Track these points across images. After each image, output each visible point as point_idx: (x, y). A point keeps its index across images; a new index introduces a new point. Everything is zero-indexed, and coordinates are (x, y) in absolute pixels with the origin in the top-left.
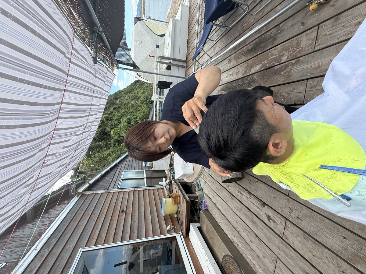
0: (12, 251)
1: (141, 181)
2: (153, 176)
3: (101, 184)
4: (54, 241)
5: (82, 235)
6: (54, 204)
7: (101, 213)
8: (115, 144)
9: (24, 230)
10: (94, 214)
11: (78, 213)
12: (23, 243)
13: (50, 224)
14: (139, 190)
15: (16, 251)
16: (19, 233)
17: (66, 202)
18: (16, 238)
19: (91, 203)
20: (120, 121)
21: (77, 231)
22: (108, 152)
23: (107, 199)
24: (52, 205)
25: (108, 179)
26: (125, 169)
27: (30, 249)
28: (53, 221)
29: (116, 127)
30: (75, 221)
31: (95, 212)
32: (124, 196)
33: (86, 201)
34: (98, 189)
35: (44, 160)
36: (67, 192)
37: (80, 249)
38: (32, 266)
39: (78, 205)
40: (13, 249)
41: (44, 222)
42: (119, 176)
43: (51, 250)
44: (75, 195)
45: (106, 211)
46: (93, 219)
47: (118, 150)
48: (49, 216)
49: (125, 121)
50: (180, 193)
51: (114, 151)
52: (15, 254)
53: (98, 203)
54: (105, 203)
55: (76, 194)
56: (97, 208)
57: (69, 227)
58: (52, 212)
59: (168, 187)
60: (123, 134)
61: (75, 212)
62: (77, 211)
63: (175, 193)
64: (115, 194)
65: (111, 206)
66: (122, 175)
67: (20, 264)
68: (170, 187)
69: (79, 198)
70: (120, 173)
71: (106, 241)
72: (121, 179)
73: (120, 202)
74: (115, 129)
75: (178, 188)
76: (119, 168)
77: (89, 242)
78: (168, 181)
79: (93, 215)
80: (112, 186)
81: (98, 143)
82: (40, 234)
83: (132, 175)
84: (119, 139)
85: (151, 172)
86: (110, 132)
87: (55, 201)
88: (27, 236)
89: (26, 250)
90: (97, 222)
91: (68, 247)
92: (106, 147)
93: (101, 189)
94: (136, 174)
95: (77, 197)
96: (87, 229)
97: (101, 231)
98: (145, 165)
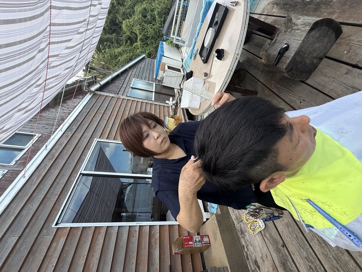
0: (44, 127)
1: (150, 94)
2: (162, 92)
3: (111, 87)
4: (75, 128)
5: (97, 129)
6: (70, 96)
7: (112, 115)
8: (126, 42)
9: (49, 113)
10: (106, 114)
11: (92, 110)
12: (50, 123)
13: (69, 114)
14: (146, 103)
15: (47, 127)
16: (45, 114)
17: (81, 97)
18: (44, 117)
19: (103, 104)
20: (134, 9)
21: (92, 125)
22: (120, 50)
23: (117, 104)
24: (68, 97)
25: (118, 83)
26: (135, 76)
27: (57, 129)
28: (72, 111)
29: (129, 18)
30: (90, 116)
31: (106, 112)
32: (132, 104)
33: (98, 100)
34: (108, 92)
35: (47, 61)
36: (80, 88)
37: (96, 139)
38: (61, 141)
39: (91, 103)
40: (44, 126)
41: (64, 110)
42: (128, 83)
43: (73, 134)
44: (87, 92)
45: (115, 114)
46: (105, 118)
47: (130, 50)
48: (68, 106)
49: (140, 12)
50: (183, 117)
51: (126, 51)
52: (47, 129)
53: (109, 105)
54: (115, 106)
55: (89, 91)
56: (108, 110)
57: (85, 120)
58: (70, 103)
59: (174, 107)
60: (137, 30)
61: (89, 108)
62: (91, 107)
63: (179, 115)
64: (124, 101)
65: (120, 110)
66: (132, 83)
67: (52, 137)
68: (175, 108)
69: (91, 96)
70: (130, 80)
71: (116, 138)
72: (131, 87)
73: (128, 109)
74: (128, 20)
75: (182, 113)
76: (130, 74)
77: (102, 135)
78: (174, 102)
79: (104, 115)
80: (121, 92)
81: (108, 36)
82: (63, 120)
83: (141, 85)
84: (132, 36)
85: (161, 87)
86: (122, 23)
87: (70, 94)
88: (52, 118)
89: (54, 129)
90: (108, 122)
91: (86, 135)
92: (117, 43)
93: (111, 92)
94: (146, 85)
95: (90, 94)
96: (100, 125)
97: (112, 130)
98: (156, 78)
